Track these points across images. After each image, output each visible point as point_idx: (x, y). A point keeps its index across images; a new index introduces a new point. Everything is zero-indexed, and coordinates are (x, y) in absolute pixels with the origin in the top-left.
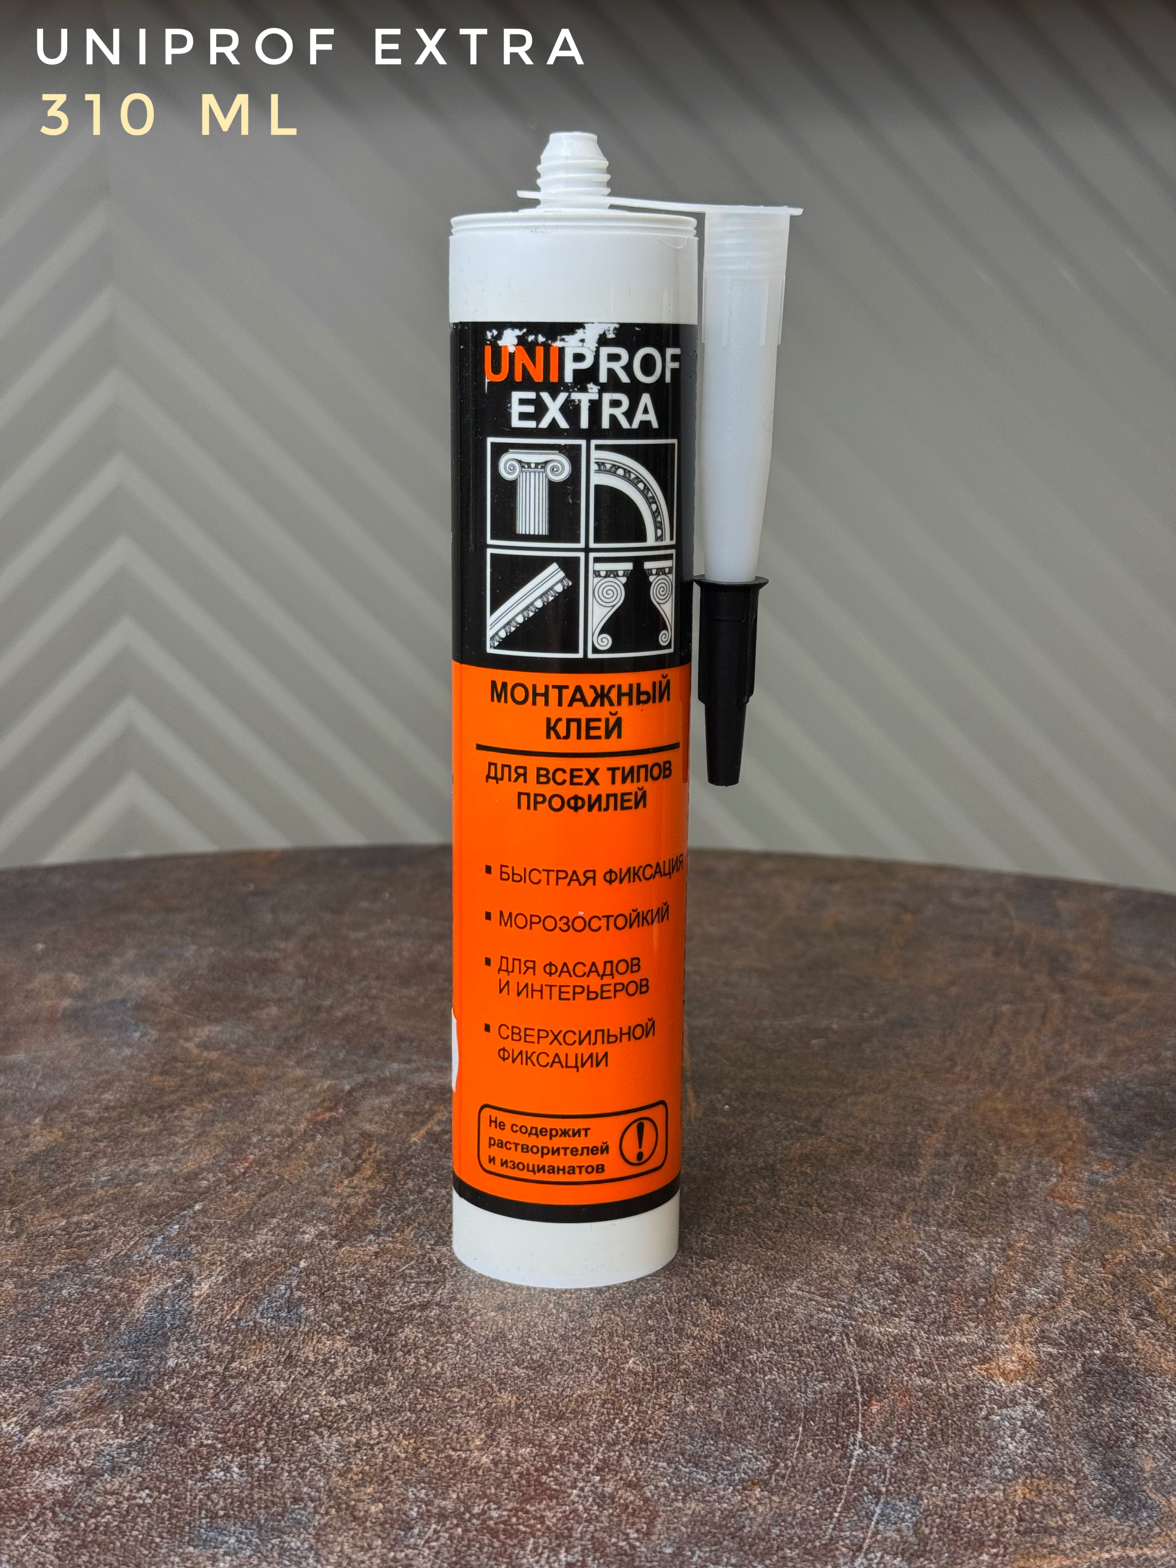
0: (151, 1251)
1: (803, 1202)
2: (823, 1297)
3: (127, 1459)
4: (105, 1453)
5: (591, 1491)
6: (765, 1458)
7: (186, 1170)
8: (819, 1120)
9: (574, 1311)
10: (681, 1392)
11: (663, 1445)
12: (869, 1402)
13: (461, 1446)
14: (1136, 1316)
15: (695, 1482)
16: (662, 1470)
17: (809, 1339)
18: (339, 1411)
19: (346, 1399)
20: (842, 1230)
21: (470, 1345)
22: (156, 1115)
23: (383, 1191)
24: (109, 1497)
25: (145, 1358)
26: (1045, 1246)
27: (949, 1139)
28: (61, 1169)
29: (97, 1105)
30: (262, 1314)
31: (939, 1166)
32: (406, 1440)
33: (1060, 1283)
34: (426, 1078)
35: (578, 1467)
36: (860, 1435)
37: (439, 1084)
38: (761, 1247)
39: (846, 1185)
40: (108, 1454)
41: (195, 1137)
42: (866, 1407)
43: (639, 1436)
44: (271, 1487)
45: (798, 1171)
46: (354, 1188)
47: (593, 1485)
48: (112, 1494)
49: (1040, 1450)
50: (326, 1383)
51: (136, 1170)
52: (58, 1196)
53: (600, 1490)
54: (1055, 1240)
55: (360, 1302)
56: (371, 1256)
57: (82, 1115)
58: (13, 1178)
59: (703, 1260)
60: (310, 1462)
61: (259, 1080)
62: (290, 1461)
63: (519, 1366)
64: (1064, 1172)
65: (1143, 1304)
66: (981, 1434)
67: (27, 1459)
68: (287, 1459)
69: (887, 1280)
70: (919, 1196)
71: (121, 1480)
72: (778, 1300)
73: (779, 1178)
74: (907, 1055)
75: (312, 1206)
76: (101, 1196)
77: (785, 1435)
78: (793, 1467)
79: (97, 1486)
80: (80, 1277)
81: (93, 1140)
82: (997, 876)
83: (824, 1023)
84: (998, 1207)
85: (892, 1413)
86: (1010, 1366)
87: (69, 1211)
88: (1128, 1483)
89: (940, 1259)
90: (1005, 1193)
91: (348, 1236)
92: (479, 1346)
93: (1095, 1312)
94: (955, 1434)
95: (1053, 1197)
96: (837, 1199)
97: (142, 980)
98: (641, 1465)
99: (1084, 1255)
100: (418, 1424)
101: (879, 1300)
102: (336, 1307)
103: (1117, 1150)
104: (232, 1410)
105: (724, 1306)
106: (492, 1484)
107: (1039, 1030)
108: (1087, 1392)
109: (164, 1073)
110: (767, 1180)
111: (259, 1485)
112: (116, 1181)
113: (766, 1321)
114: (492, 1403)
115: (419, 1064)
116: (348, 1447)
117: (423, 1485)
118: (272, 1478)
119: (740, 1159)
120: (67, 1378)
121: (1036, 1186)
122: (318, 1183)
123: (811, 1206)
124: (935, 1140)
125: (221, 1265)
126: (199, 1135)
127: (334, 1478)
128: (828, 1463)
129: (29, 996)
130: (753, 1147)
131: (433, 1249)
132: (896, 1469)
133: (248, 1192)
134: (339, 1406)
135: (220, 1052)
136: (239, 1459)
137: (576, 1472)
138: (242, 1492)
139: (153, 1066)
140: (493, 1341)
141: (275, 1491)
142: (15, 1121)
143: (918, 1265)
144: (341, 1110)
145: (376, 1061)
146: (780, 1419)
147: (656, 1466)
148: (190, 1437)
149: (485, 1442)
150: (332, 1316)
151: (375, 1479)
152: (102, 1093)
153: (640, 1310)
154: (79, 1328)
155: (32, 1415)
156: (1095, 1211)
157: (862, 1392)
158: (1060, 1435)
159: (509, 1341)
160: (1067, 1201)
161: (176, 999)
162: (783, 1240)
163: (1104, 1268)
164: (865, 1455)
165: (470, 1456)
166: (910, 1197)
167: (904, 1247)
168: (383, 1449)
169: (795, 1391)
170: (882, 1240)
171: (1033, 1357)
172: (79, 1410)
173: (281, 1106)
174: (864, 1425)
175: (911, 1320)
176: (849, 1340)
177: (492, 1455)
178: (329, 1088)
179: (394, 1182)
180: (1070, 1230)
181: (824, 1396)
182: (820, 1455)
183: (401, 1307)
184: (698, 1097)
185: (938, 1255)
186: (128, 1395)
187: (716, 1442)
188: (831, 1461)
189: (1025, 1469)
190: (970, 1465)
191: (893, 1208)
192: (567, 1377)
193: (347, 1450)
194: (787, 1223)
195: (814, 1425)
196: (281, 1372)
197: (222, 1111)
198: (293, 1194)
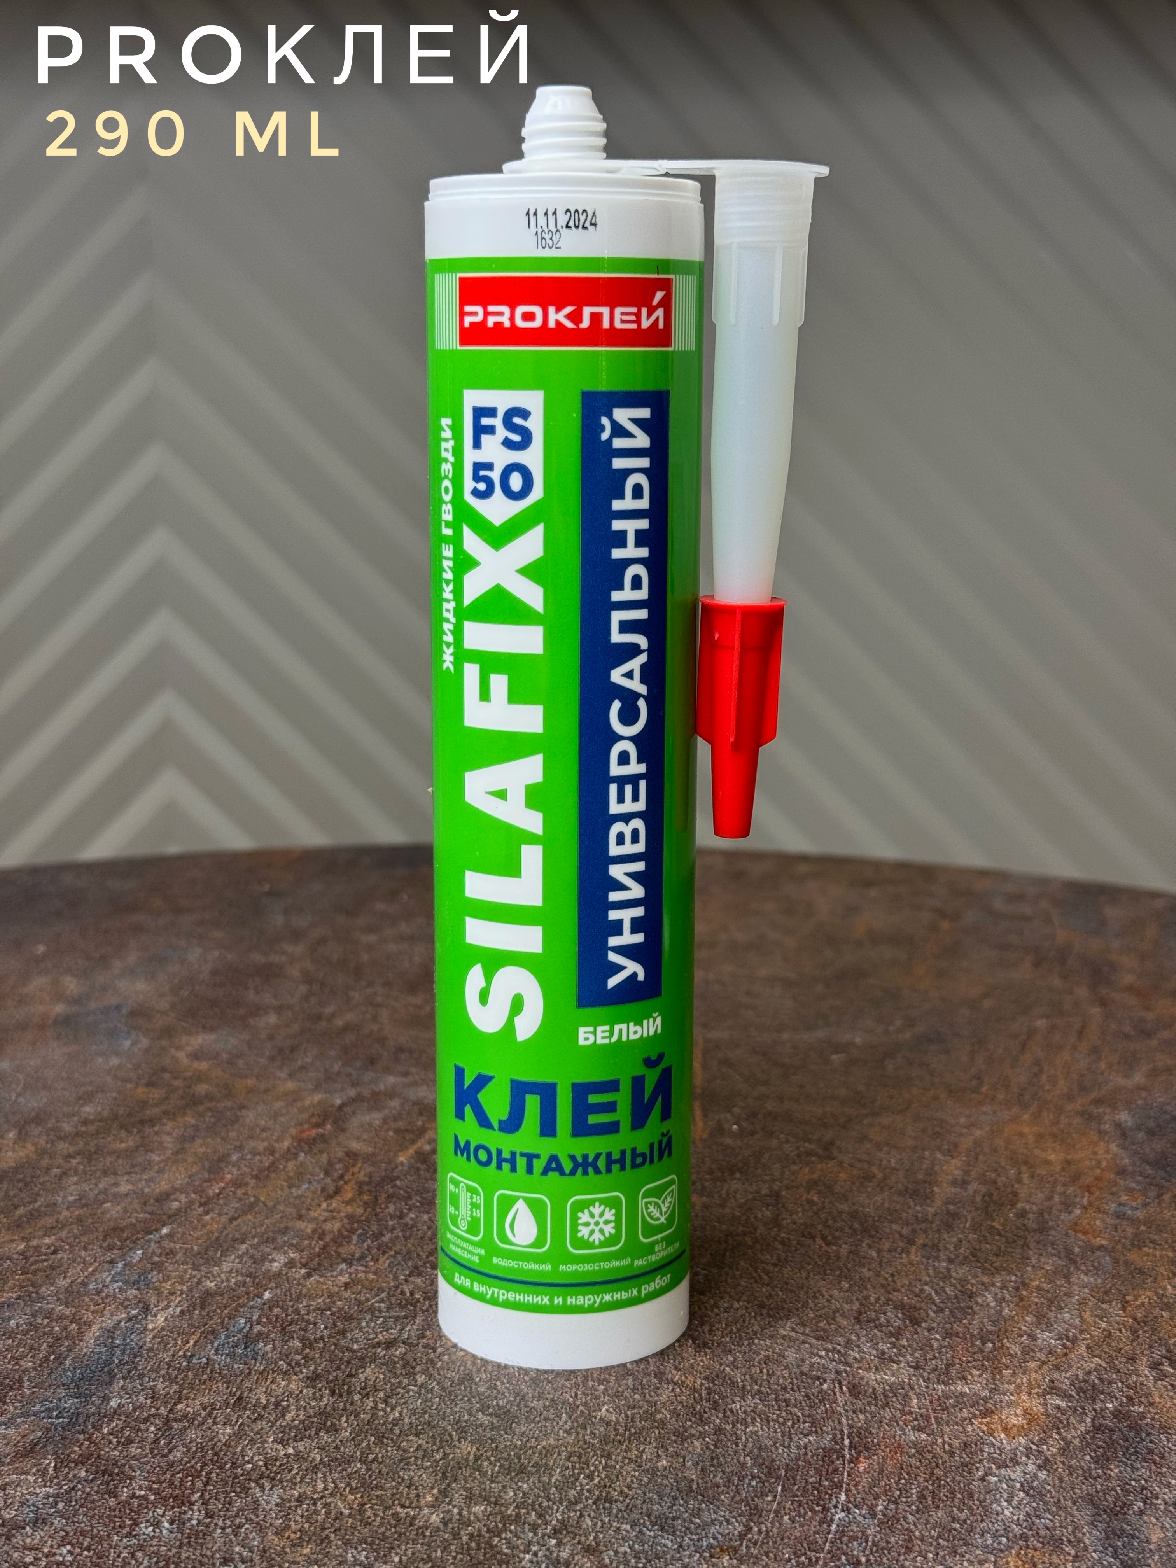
0: (109, 1279)
1: (806, 1234)
2: (817, 1339)
3: (53, 1510)
4: (31, 1502)
5: (545, 1556)
6: (737, 1521)
7: (158, 1190)
8: (832, 1143)
10: (654, 1445)
11: (628, 1505)
12: (857, 1459)
13: (411, 1503)
14: (1155, 1366)
15: (659, 1548)
16: (624, 1533)
17: (798, 1387)
18: (285, 1460)
19: (294, 1448)
20: (845, 1264)
21: (434, 1387)
22: (135, 1130)
23: (362, 1216)
24: (27, 1552)
25: (86, 1397)
26: (1062, 1286)
27: (969, 1165)
28: (28, 1188)
29: (76, 1119)
30: (217, 1350)
31: (956, 1194)
32: (352, 1494)
33: (1075, 1327)
34: (421, 1092)
35: (534, 1527)
36: (843, 1497)
38: (756, 1282)
39: (854, 1215)
40: (33, 1505)
41: (172, 1154)
42: (852, 1465)
43: (604, 1494)
44: (202, 1545)
45: (804, 1198)
46: (331, 1211)
47: (548, 1549)
48: (31, 1549)
49: (1038, 1517)
50: (274, 1428)
51: (106, 1189)
52: (21, 1217)
53: (555, 1555)
54: (1073, 1279)
55: (322, 1338)
56: (340, 1287)
57: (59, 1129)
60: (246, 1518)
61: (248, 1092)
62: (225, 1515)
63: (483, 1413)
64: (1090, 1204)
65: (1164, 1351)
66: (976, 1498)
68: (222, 1513)
69: (888, 1322)
70: (931, 1228)
71: (42, 1534)
72: (768, 1342)
74: (931, 1073)
75: (285, 1231)
76: (66, 1217)
77: (762, 1495)
78: (767, 1532)
79: (18, 1540)
80: (31, 1306)
81: (67, 1157)
82: (1043, 882)
83: (846, 1037)
84: (1014, 1241)
85: (881, 1472)
86: (1014, 1421)
87: (30, 1233)
88: (1131, 1555)
89: (947, 1299)
90: (1024, 1225)
91: (319, 1264)
92: (443, 1389)
93: (1111, 1360)
94: (947, 1497)
95: (1075, 1231)
96: (842, 1230)
97: (141, 985)
98: (602, 1527)
99: (1103, 1295)
100: (367, 1477)
101: (877, 1344)
102: (296, 1343)
103: (1147, 1180)
104: (171, 1457)
105: (709, 1349)
106: (439, 1546)
107: (1074, 1048)
108: (1095, 1451)
109: (150, 1084)
110: (770, 1208)
111: (189, 1542)
112: (83, 1201)
113: (754, 1366)
114: (449, 1454)
116: (290, 1501)
117: (364, 1546)
118: (204, 1534)
119: (743, 1184)
120: (2, 1419)
121: (1058, 1217)
122: (295, 1206)
123: (813, 1238)
124: (954, 1167)
125: (180, 1295)
126: (178, 1152)
127: (270, 1536)
128: (806, 1527)
129: (22, 1001)
130: (759, 1171)
131: (407, 1281)
132: (879, 1536)
133: (220, 1215)
134: (285, 1455)
135: (210, 1062)
136: (171, 1513)
137: (531, 1534)
138: (169, 1550)
139: (139, 1077)
140: (459, 1384)
141: (204, 1550)
143: (923, 1305)
144: (329, 1127)
145: (372, 1074)
146: (758, 1477)
147: (618, 1528)
148: (123, 1487)
149: (436, 1498)
150: (290, 1354)
151: (314, 1538)
152: (83, 1105)
154: (22, 1363)
156: (1119, 1247)
157: (851, 1447)
158: (1062, 1500)
159: (476, 1384)
160: (1090, 1236)
161: (173, 1006)
162: (780, 1275)
163: (1124, 1311)
164: (847, 1519)
165: (419, 1514)
166: (921, 1229)
167: (910, 1284)
168: (326, 1504)
169: (778, 1445)
170: (887, 1276)
171: (1039, 1410)
172: (8, 1455)
173: (266, 1122)
174: (848, 1485)
175: (911, 1367)
176: (841, 1388)
177: (443, 1512)
178: (319, 1102)
179: (375, 1206)
180: (1091, 1268)
181: (808, 1451)
182: (797, 1518)
183: (365, 1344)
184: (705, 1116)
185: (946, 1293)
186: (63, 1439)
187: (686, 1502)
188: (809, 1525)
189: (1020, 1539)
190: (960, 1532)
191: (902, 1241)
192: (533, 1425)
193: (288, 1505)
194: (787, 1256)
195: (795, 1484)
196: (229, 1415)
197: (205, 1126)
198: (267, 1218)
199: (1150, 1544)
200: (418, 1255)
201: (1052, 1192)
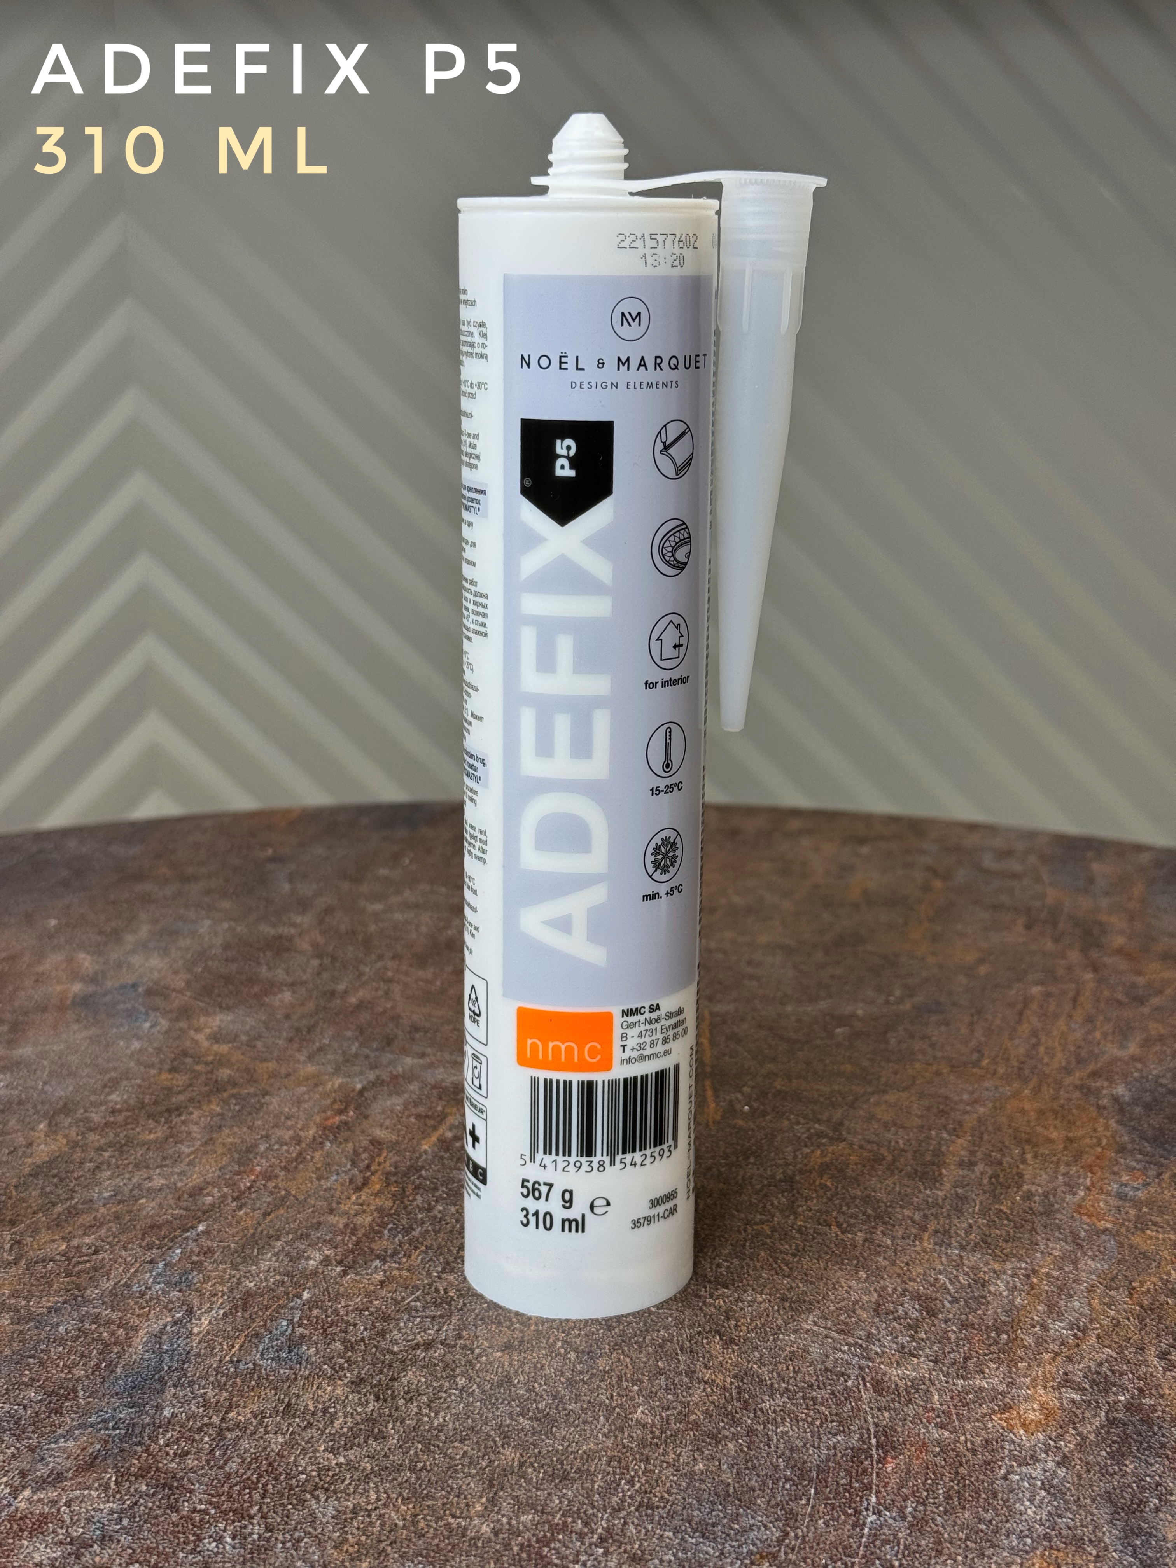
0: (151, 1280)
1: (822, 1221)
2: (839, 1332)
3: (118, 1527)
4: (96, 1520)
6: (774, 1527)
7: (190, 1184)
8: (841, 1123)
9: (583, 1351)
10: (690, 1448)
11: (669, 1512)
12: (885, 1458)
13: (462, 1513)
14: (1163, 1355)
15: (702, 1556)
16: (667, 1540)
17: (824, 1384)
18: (337, 1470)
19: (344, 1457)
20: (861, 1253)
21: (474, 1390)
25: (140, 1407)
26: (1071, 1272)
27: (974, 1144)
28: (64, 1184)
29: (103, 1108)
30: (262, 1354)
31: (964, 1177)
32: (404, 1504)
33: (1085, 1316)
34: (439, 1075)
35: (581, 1536)
36: (873, 1499)
37: (452, 1083)
38: (777, 1274)
39: (866, 1200)
40: (99, 1522)
41: (202, 1145)
42: (880, 1465)
43: (646, 1501)
44: (264, 1560)
45: (817, 1183)
46: (361, 1205)
47: (596, 1559)
49: (1059, 1516)
50: (324, 1437)
51: (140, 1185)
52: (59, 1214)
53: (603, 1565)
54: (1081, 1265)
55: (363, 1340)
56: (376, 1286)
57: (88, 1120)
58: (14, 1193)
59: (717, 1289)
60: (304, 1532)
61: (269, 1077)
62: (284, 1529)
63: (524, 1417)
64: (1093, 1183)
65: (1171, 1340)
66: (999, 1498)
67: (15, 1526)
68: (281, 1527)
70: (942, 1213)
71: (110, 1552)
72: (793, 1337)
73: (798, 1193)
74: (933, 1046)
75: (317, 1226)
76: (103, 1213)
77: (796, 1499)
78: (804, 1537)
79: (87, 1558)
80: (78, 1310)
81: (98, 1149)
82: (1031, 835)
83: (848, 1009)
84: (1022, 1226)
85: (908, 1472)
86: (1031, 1416)
87: (70, 1232)
88: (1150, 1554)
89: (962, 1288)
90: (1031, 1209)
91: (354, 1262)
93: (1121, 1351)
94: (972, 1496)
95: (1080, 1213)
96: (857, 1217)
97: (155, 962)
98: (646, 1535)
99: (1110, 1282)
100: (417, 1486)
101: (897, 1337)
102: (338, 1345)
103: (1147, 1158)
104: (227, 1468)
105: (737, 1345)
106: (492, 1558)
107: (1070, 1016)
108: (1110, 1446)
109: (172, 1070)
110: (786, 1194)
111: (252, 1558)
112: (119, 1197)
113: (780, 1363)
114: (494, 1461)
115: (433, 1058)
116: (345, 1513)
117: (420, 1558)
119: (758, 1169)
120: (60, 1431)
121: (1063, 1200)
122: (326, 1199)
123: (830, 1226)
124: (960, 1147)
125: (222, 1296)
126: (206, 1143)
127: (330, 1550)
128: (840, 1532)
129: (39, 980)
130: (773, 1154)
131: (440, 1278)
132: (909, 1539)
133: (254, 1210)
134: (337, 1464)
135: (230, 1045)
136: (232, 1527)
137: (578, 1544)
139: (162, 1062)
140: (498, 1387)
141: (267, 1566)
142: (19, 1127)
143: (938, 1295)
144: (351, 1113)
145: (389, 1056)
146: (792, 1480)
147: (662, 1536)
148: (184, 1501)
149: (486, 1508)
150: (333, 1357)
151: (371, 1551)
152: (108, 1094)
153: (650, 1350)
154: (74, 1371)
155: (23, 1474)
156: (1123, 1230)
157: (878, 1447)
158: (1081, 1497)
159: (515, 1386)
160: (1094, 1219)
161: (188, 983)
162: (800, 1266)
163: (1131, 1299)
164: (878, 1522)
165: (470, 1524)
166: (932, 1215)
167: (925, 1274)
168: (380, 1516)
169: (808, 1445)
170: (903, 1265)
171: (1055, 1405)
172: (70, 1469)
173: (290, 1109)
174: (878, 1486)
175: (930, 1361)
176: (865, 1384)
177: (493, 1522)
178: (340, 1086)
179: (403, 1198)
180: (1097, 1253)
181: (838, 1452)
182: (831, 1522)
183: (405, 1346)
184: (717, 1096)
185: (960, 1282)
186: (121, 1451)
187: (724, 1507)
188: (843, 1530)
189: (1044, 1539)
190: (986, 1534)
191: (915, 1228)
192: (573, 1429)
193: (344, 1517)
194: (805, 1245)
195: (827, 1487)
196: (279, 1423)
197: (230, 1115)
198: (299, 1213)
199: (1167, 1542)
200: (449, 1250)
201: (1056, 1172)
